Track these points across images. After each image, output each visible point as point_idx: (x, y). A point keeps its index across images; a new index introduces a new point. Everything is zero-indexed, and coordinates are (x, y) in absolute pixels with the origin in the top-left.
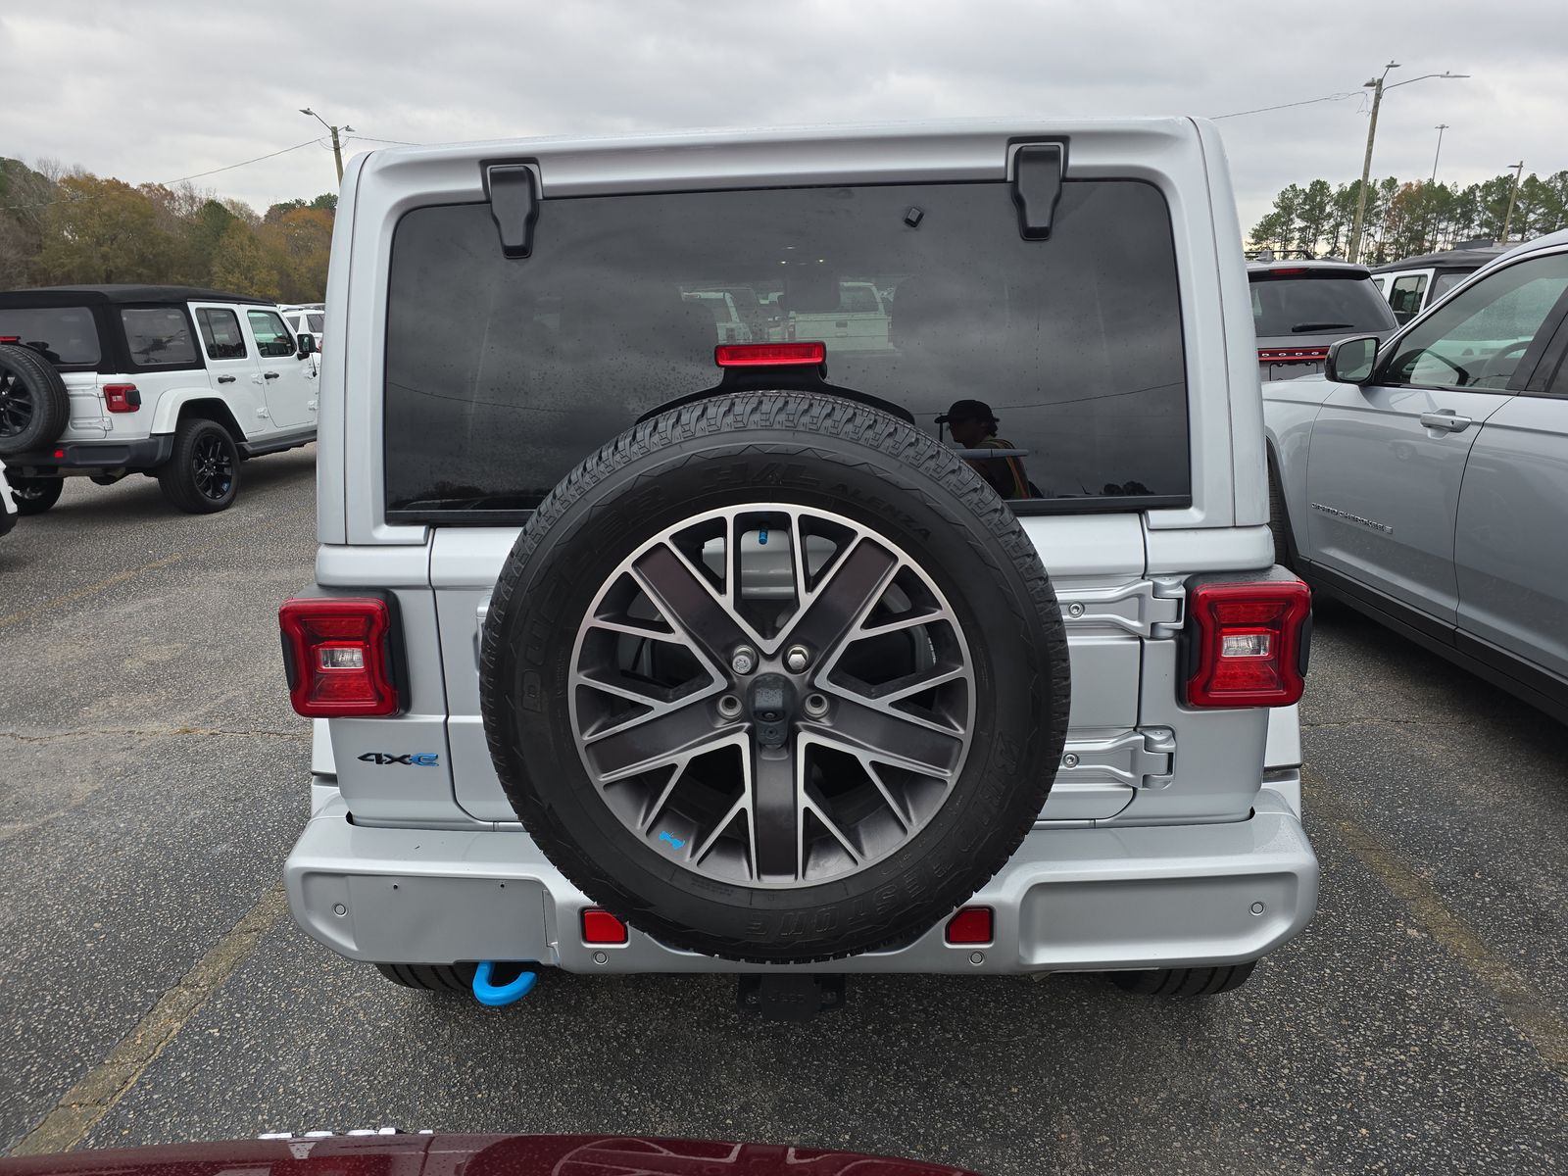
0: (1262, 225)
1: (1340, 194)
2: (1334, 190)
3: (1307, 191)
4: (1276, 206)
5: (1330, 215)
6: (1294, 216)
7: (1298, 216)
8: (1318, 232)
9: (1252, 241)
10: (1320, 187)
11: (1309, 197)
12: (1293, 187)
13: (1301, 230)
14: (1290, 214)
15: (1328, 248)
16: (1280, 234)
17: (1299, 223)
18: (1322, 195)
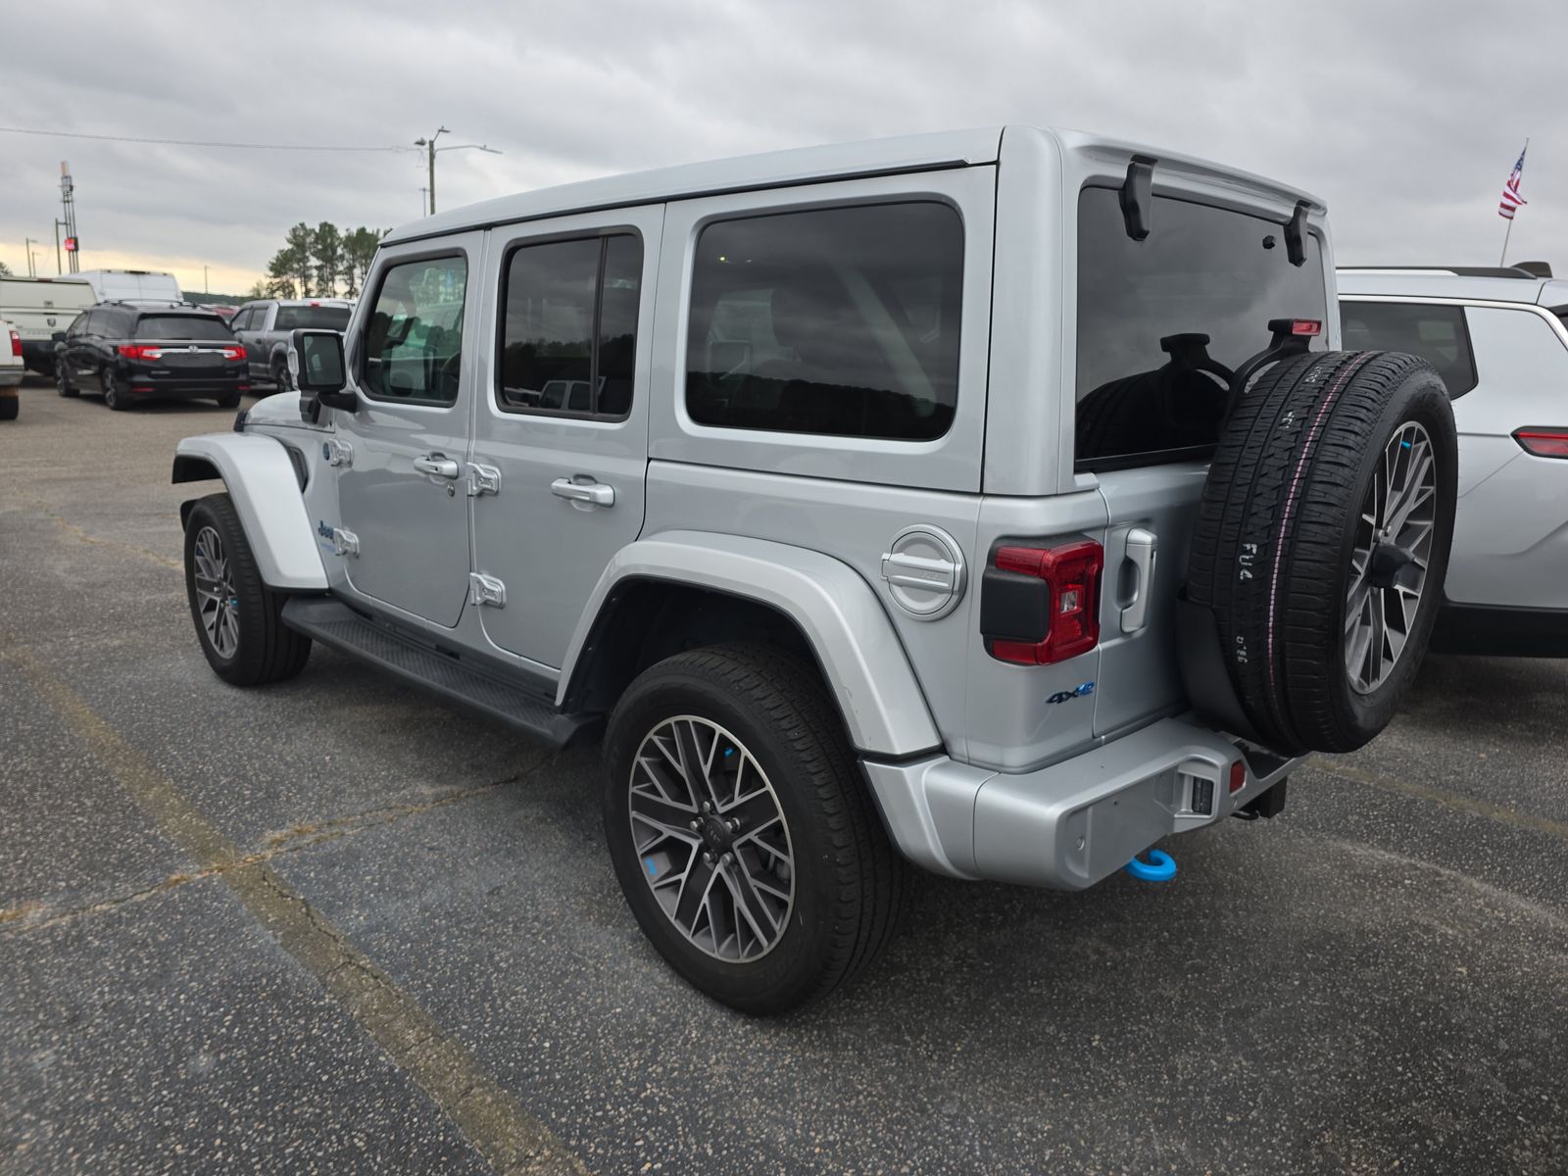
0: (278, 259)
1: (349, 238)
2: (342, 234)
3: (317, 231)
4: (289, 241)
5: (342, 257)
6: (308, 254)
7: (314, 254)
8: (334, 273)
9: (271, 274)
10: (327, 230)
11: (320, 238)
12: (302, 225)
13: (318, 268)
14: (304, 252)
15: (347, 288)
16: (297, 271)
17: (314, 262)
18: (332, 237)
